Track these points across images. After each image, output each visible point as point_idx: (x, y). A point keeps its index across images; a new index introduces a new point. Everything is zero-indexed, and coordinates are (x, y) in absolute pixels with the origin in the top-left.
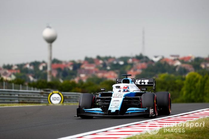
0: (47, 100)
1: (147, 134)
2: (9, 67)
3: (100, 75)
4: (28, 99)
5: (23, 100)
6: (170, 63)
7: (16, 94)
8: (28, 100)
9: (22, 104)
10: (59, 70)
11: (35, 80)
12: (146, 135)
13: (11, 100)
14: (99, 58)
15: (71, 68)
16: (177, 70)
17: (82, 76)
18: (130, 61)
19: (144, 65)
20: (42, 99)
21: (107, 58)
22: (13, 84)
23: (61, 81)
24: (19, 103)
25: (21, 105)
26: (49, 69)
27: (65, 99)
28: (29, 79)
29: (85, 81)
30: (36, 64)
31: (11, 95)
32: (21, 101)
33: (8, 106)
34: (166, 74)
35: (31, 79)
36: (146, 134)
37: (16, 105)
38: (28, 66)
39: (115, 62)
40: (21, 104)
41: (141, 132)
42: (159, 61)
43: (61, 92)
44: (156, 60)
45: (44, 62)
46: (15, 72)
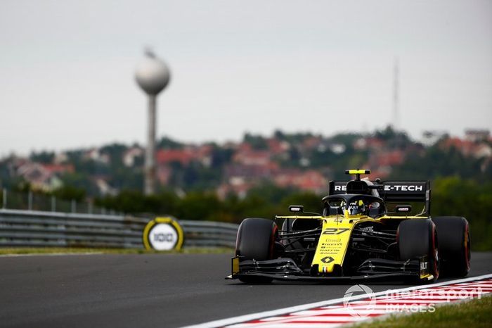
0: (139, 240)
1: (392, 322)
2: (45, 159)
3: (282, 180)
4: (91, 238)
5: (77, 241)
6: (465, 151)
7: (61, 225)
8: (92, 241)
9: (75, 250)
10: (176, 165)
11: (114, 193)
12: (389, 324)
13: (46, 240)
14: (279, 136)
15: (207, 161)
16: (483, 168)
17: (237, 181)
18: (361, 144)
19: (398, 155)
20: (126, 239)
21: (300, 138)
22: (53, 200)
23: (181, 194)
24: (67, 246)
25: (71, 253)
26: (149, 163)
27: (187, 238)
28: (98, 189)
29: (242, 195)
30: (115, 151)
31: (46, 225)
32: (73, 243)
33: (39, 252)
34: (454, 179)
35: (104, 187)
36: (388, 320)
37: (58, 252)
38: (95, 156)
39: (322, 148)
40: (71, 249)
41: (376, 318)
42: (437, 145)
43: (177, 221)
44: (429, 142)
45: (136, 146)
46: (62, 170)
